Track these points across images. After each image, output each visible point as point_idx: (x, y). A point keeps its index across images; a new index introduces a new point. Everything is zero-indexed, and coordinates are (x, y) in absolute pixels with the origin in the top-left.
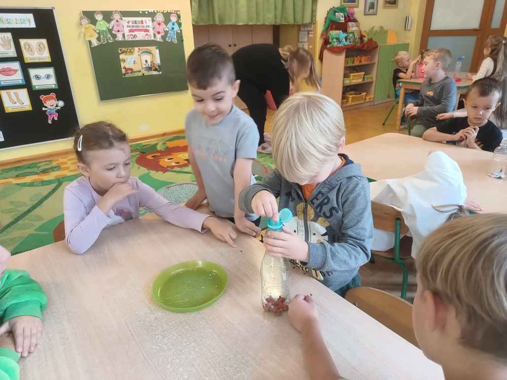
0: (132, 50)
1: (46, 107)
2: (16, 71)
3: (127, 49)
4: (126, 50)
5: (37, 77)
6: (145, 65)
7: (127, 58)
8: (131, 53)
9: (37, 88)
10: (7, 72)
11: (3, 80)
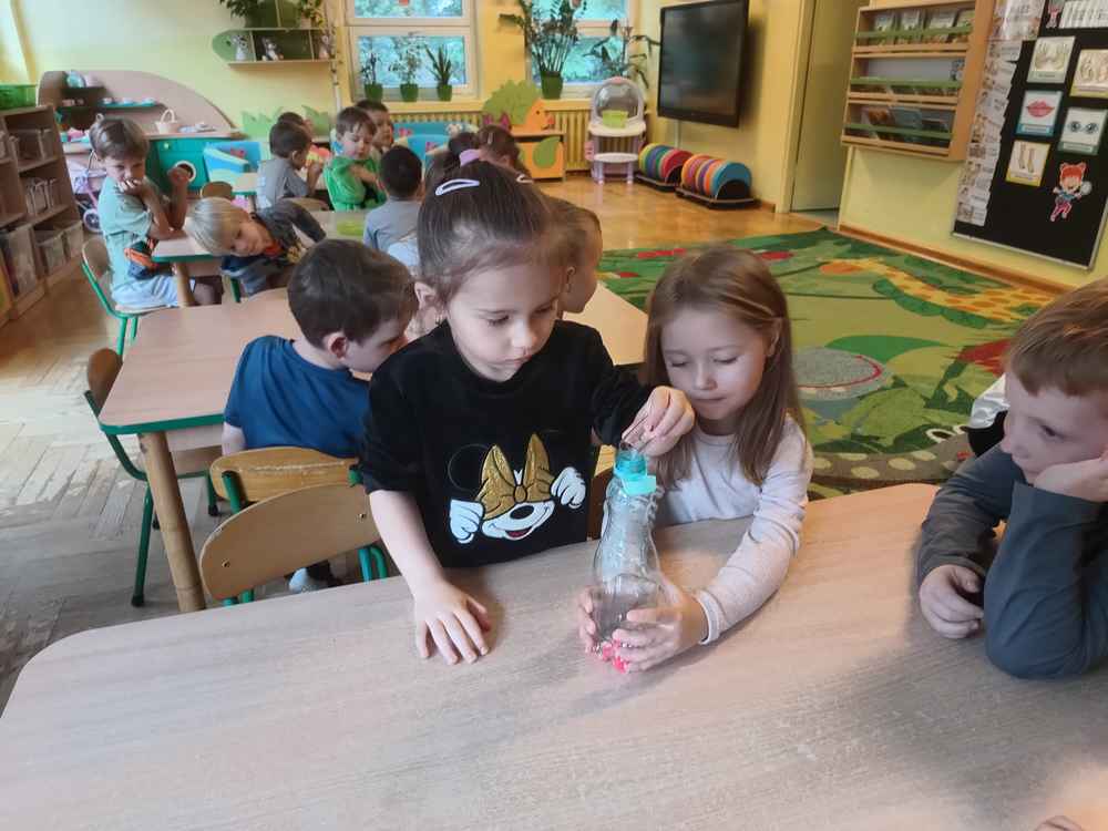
2: (1050, 109)
5: (1075, 127)
9: (1065, 147)
10: (1038, 109)
11: (1027, 121)
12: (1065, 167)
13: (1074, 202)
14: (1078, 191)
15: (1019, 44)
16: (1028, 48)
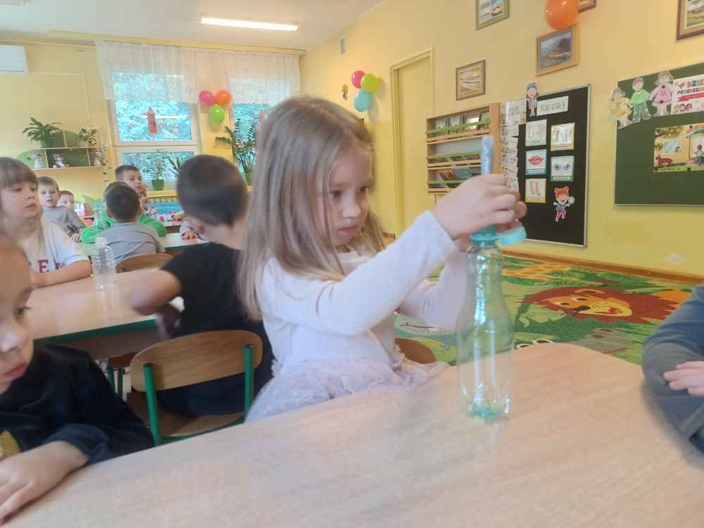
0: (678, 130)
1: (557, 202)
2: (542, 159)
3: (670, 129)
4: (667, 129)
5: (557, 167)
6: (696, 153)
7: (666, 143)
8: (675, 134)
9: (555, 179)
10: (535, 161)
11: (530, 168)
12: (557, 190)
13: (567, 208)
14: (567, 203)
15: (517, 127)
16: (522, 129)
